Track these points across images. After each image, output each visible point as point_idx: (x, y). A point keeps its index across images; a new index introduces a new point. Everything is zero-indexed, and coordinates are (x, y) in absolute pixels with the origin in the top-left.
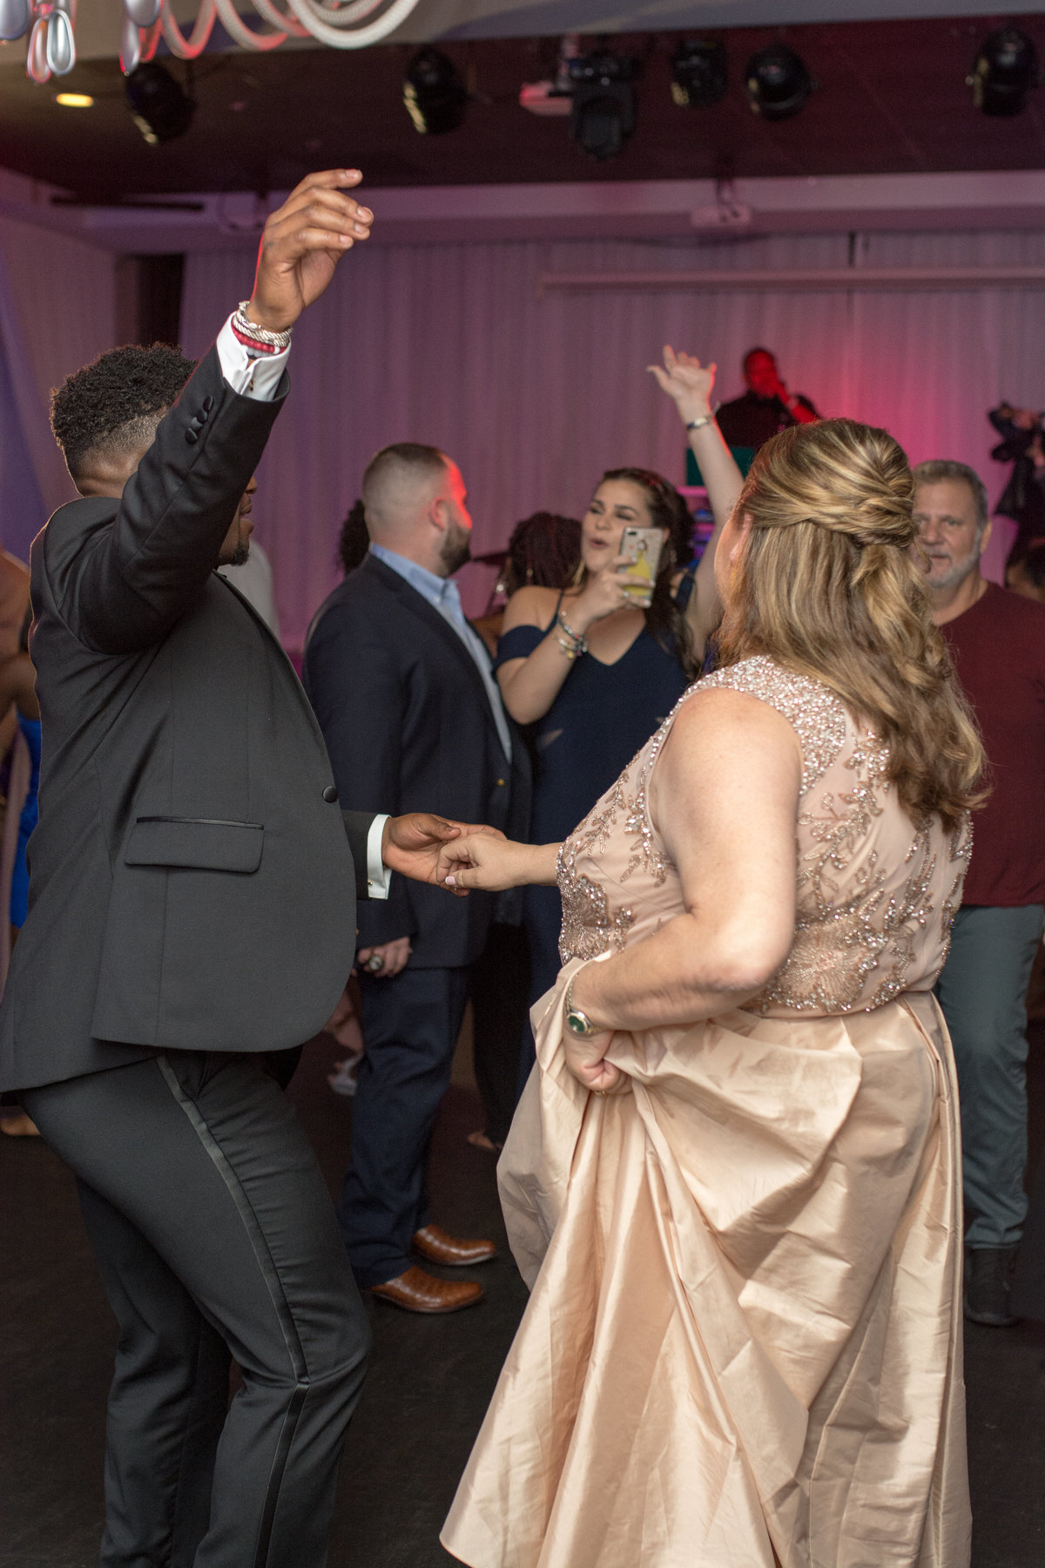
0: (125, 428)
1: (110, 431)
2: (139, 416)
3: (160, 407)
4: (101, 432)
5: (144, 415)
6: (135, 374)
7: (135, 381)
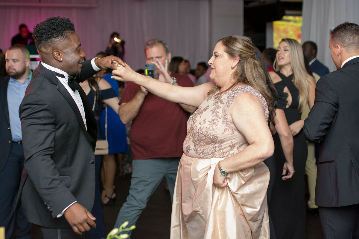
0: (49, 41)
1: (45, 41)
2: (53, 38)
3: (59, 36)
4: (43, 41)
5: (54, 38)
6: (53, 27)
7: (53, 29)
